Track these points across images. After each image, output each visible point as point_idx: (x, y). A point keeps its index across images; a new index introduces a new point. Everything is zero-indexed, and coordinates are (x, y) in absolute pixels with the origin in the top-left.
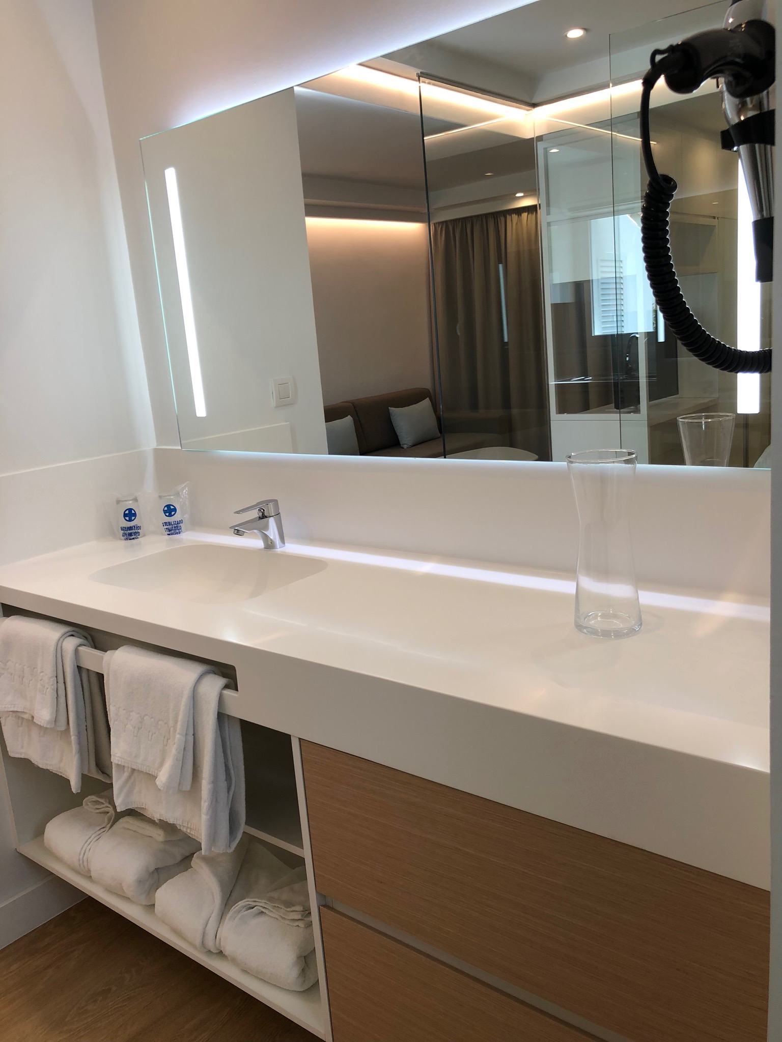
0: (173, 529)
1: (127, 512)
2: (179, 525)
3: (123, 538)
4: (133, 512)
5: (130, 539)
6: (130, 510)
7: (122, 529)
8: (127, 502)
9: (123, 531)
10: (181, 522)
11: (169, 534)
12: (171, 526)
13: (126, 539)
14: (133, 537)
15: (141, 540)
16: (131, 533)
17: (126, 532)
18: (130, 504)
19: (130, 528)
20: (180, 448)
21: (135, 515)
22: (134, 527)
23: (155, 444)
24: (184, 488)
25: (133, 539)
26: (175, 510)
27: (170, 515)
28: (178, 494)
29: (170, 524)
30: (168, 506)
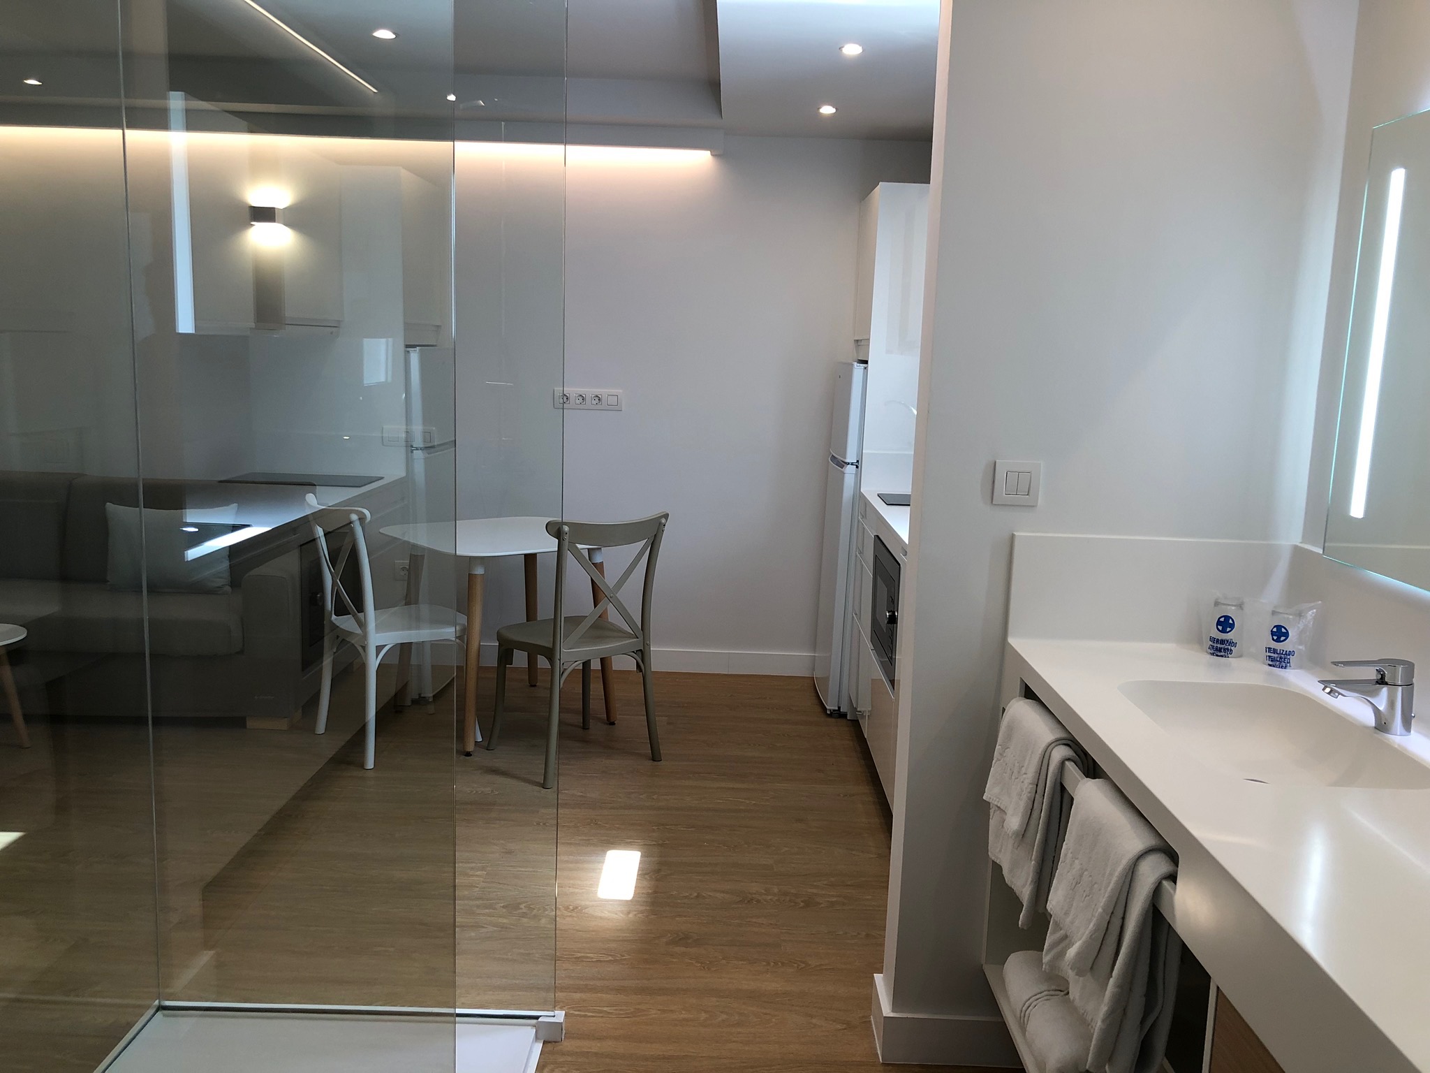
0: (1279, 660)
1: (1222, 619)
2: (1288, 657)
3: (1209, 651)
4: (1231, 621)
5: (1217, 656)
6: (1227, 618)
7: (1212, 639)
8: (1229, 607)
9: (1211, 643)
10: (1291, 653)
11: (1270, 665)
12: (1276, 655)
13: (1213, 654)
14: (1222, 654)
15: (1231, 660)
16: (1221, 648)
17: (1215, 645)
18: (1231, 611)
19: (1222, 642)
20: (1321, 551)
21: (1232, 626)
22: (1227, 641)
23: (1300, 539)
24: (1311, 608)
25: (1222, 656)
26: (1286, 635)
27: (1278, 641)
28: (1300, 615)
29: (1275, 651)
30: (1279, 627)
